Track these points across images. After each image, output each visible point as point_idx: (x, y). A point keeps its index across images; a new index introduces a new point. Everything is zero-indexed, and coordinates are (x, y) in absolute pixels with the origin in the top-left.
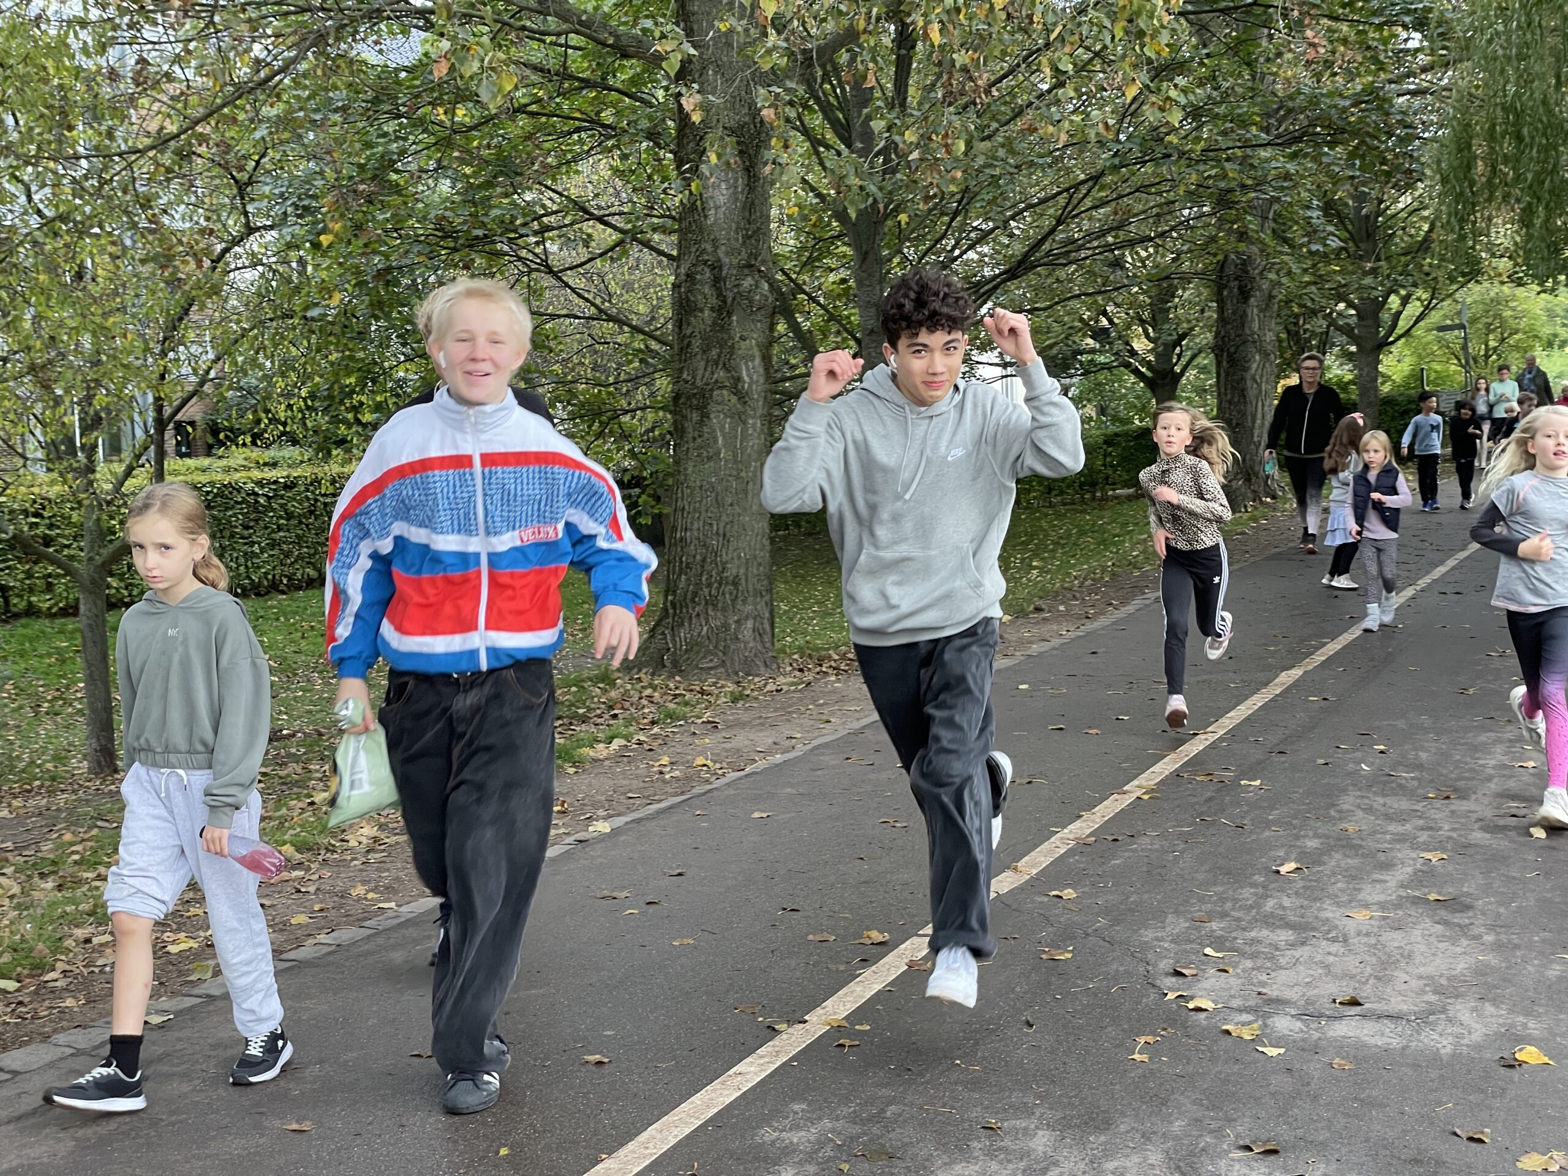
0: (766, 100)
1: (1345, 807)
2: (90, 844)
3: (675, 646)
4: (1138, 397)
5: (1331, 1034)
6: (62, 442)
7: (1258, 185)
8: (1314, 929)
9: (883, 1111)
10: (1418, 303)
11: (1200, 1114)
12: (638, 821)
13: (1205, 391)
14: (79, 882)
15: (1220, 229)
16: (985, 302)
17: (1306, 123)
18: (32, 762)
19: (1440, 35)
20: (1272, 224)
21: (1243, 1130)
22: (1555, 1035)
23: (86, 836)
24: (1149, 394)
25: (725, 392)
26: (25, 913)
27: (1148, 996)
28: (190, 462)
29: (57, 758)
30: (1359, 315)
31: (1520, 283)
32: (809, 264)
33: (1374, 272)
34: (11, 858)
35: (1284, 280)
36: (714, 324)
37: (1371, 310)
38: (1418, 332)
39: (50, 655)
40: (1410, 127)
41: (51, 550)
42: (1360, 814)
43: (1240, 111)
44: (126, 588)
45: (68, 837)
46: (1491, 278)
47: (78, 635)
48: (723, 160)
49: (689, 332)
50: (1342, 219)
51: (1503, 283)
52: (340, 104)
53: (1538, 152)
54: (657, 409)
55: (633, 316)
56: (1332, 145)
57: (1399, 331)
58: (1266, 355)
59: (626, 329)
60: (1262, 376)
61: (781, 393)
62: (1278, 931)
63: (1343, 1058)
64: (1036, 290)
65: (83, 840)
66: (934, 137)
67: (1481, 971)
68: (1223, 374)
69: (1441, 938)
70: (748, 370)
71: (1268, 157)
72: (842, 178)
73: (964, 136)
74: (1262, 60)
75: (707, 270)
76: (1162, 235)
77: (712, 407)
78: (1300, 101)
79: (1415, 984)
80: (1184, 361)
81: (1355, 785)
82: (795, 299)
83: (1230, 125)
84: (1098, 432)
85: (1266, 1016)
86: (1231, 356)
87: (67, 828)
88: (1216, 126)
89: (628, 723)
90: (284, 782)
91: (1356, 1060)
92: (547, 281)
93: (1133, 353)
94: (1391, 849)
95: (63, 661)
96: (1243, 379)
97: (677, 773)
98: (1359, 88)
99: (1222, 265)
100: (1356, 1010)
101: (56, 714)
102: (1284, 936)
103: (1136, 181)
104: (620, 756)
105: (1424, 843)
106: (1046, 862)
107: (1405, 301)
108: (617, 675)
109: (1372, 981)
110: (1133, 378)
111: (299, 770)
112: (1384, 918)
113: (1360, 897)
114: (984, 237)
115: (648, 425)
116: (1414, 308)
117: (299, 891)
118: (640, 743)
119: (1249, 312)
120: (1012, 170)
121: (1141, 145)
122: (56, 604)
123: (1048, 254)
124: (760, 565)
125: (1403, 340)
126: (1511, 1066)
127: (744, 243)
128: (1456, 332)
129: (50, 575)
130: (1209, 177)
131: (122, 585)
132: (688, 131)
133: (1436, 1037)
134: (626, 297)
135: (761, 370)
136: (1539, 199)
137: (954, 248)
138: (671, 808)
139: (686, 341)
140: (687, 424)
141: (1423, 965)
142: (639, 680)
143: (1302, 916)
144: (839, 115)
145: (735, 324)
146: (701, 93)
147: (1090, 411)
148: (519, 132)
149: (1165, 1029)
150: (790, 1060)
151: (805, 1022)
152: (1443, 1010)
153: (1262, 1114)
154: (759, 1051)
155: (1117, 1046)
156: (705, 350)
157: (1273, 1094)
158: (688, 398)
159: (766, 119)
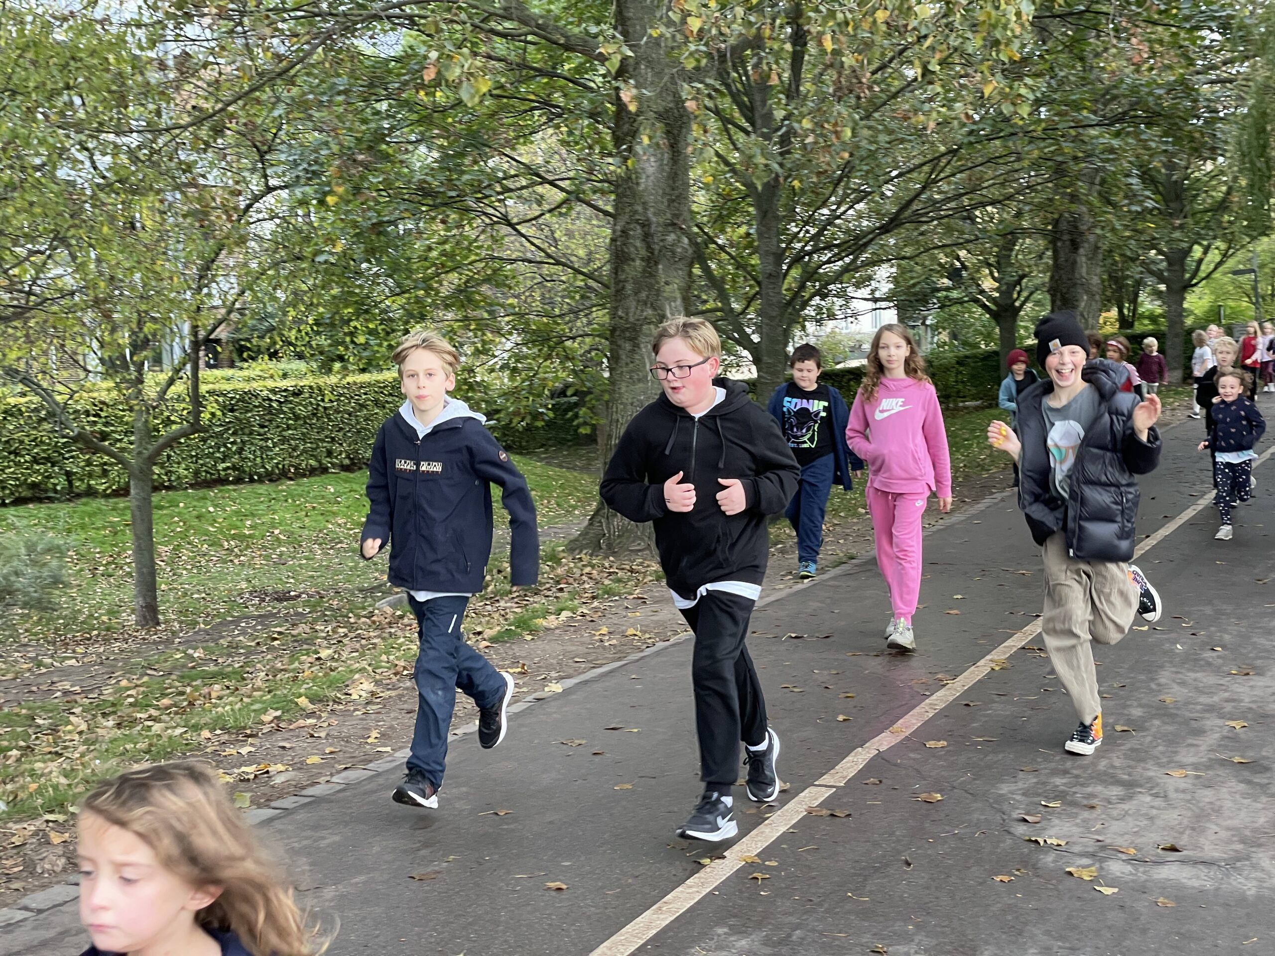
0: (689, 93)
1: (1163, 681)
2: (142, 689)
3: (609, 532)
4: (984, 326)
5: (1156, 876)
6: (117, 359)
7: (1087, 157)
8: (1141, 786)
9: (789, 936)
10: (1216, 251)
11: (1050, 943)
12: (585, 682)
14: (134, 721)
15: (1056, 193)
17: (1128, 107)
18: (91, 616)
19: (1240, 37)
20: (1098, 187)
23: (139, 682)
24: (993, 323)
26: (92, 748)
27: (1004, 841)
28: (217, 373)
29: (111, 613)
30: (1167, 261)
32: (719, 221)
33: (1181, 227)
34: (79, 700)
35: (1109, 234)
36: (644, 271)
37: (1178, 258)
38: (1216, 275)
39: (105, 528)
41: (107, 443)
42: (1176, 688)
43: (1074, 97)
44: (166, 474)
45: (124, 683)
47: (128, 512)
48: (653, 140)
49: (623, 277)
50: (1156, 185)
52: (342, 88)
54: (594, 336)
55: (575, 260)
56: (1149, 125)
57: (1202, 274)
58: (1092, 295)
59: (570, 271)
60: (1089, 313)
62: (1111, 787)
63: (1166, 897)
65: (137, 686)
66: (826, 125)
69: (1245, 795)
70: (671, 309)
71: (1096, 134)
72: (751, 157)
73: (851, 124)
74: (1091, 55)
75: (638, 227)
76: (1009, 198)
77: (641, 339)
78: (1123, 89)
79: (1224, 834)
80: (1023, 297)
81: (1171, 662)
82: (707, 247)
83: (1065, 108)
84: (951, 355)
85: (1102, 860)
86: (1063, 295)
87: (123, 676)
88: (1053, 109)
89: (573, 595)
90: (296, 639)
91: (1178, 899)
92: (505, 230)
93: (982, 292)
94: (1202, 718)
95: (116, 533)
97: (614, 642)
98: (1172, 78)
99: (1057, 221)
100: (1176, 856)
101: (110, 576)
102: (1116, 791)
103: (988, 154)
104: (567, 626)
105: (1229, 713)
106: (918, 724)
107: (1205, 252)
108: (563, 555)
109: (1188, 832)
110: (980, 310)
111: (308, 631)
112: (1198, 777)
113: (1177, 758)
115: (587, 348)
116: (1214, 256)
117: (312, 736)
118: (583, 615)
119: (1078, 259)
120: (887, 146)
121: (992, 125)
122: (110, 487)
123: (913, 214)
125: (1204, 282)
127: (668, 206)
128: (1247, 276)
129: (105, 464)
130: (1049, 152)
131: (163, 471)
132: (624, 115)
133: (1242, 880)
134: (569, 243)
135: (681, 309)
138: (611, 672)
139: (621, 285)
140: (621, 352)
141: (1230, 818)
142: (580, 559)
143: (1129, 775)
144: (746, 99)
145: (661, 271)
146: (636, 87)
147: (944, 336)
148: (485, 110)
149: (1018, 870)
150: (715, 889)
151: (724, 857)
152: (1248, 858)
153: (1101, 944)
154: (688, 882)
155: (981, 884)
156: (636, 293)
157: (1109, 928)
158: (623, 331)
159: (690, 110)
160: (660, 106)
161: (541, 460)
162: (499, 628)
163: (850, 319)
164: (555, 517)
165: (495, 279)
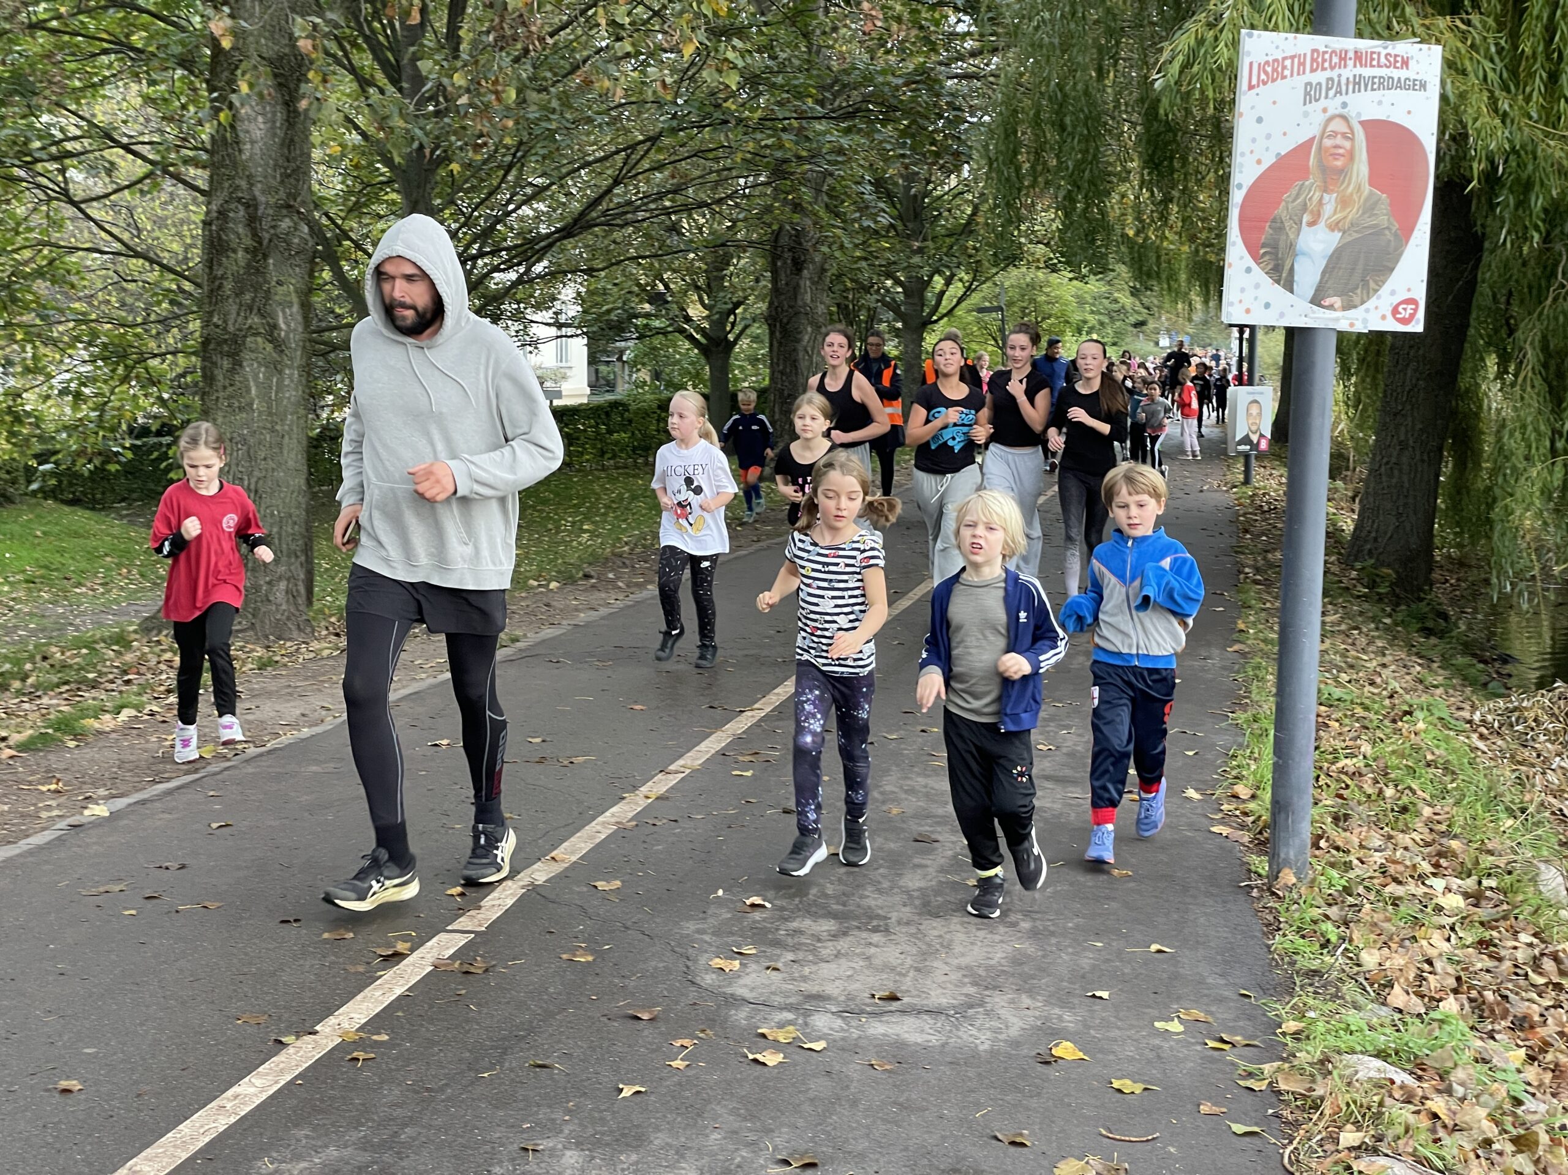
0: (303, 29)
1: (888, 788)
4: (692, 363)
5: (871, 1031)
7: (813, 157)
8: (857, 919)
9: (397, 1134)
10: (960, 285)
11: (736, 1125)
12: (143, 802)
13: (758, 360)
15: (775, 199)
16: (539, 260)
17: (859, 99)
19: (990, 19)
20: (826, 198)
21: (781, 1141)
22: (1090, 1027)
24: (703, 361)
25: (259, 339)
27: (687, 995)
30: (905, 292)
31: (1054, 270)
32: (355, 210)
33: (920, 251)
35: (837, 254)
36: (248, 266)
37: (917, 289)
38: (959, 312)
40: (959, 109)
42: (903, 795)
43: (796, 82)
46: (1029, 262)
48: (256, 90)
49: (220, 273)
50: (890, 196)
51: (1038, 268)
53: (1079, 142)
54: (188, 355)
55: (166, 254)
56: (884, 122)
57: (942, 310)
58: (817, 327)
59: (157, 268)
60: (813, 348)
61: (324, 343)
62: (821, 921)
63: (883, 1058)
64: (592, 250)
66: (483, 83)
67: (1018, 960)
68: (775, 344)
70: (285, 318)
71: (823, 129)
72: (385, 118)
73: (516, 84)
74: (818, 32)
75: (241, 207)
76: (720, 201)
77: (246, 355)
78: (855, 76)
79: (955, 975)
80: (737, 330)
81: (898, 765)
82: (340, 245)
83: (786, 95)
84: (652, 397)
85: (807, 1014)
86: (783, 327)
88: (773, 95)
89: (143, 688)
91: (896, 1059)
92: (69, 211)
93: (688, 319)
96: (795, 350)
98: (911, 67)
99: (777, 235)
100: (895, 1005)
102: (827, 926)
103: (695, 145)
104: (128, 729)
106: (586, 847)
107: (948, 282)
108: (134, 636)
109: (912, 973)
110: (687, 344)
112: (925, 905)
113: (901, 883)
114: (539, 193)
115: (179, 370)
116: (956, 289)
118: (152, 714)
119: (802, 283)
120: (569, 125)
121: (699, 109)
123: (604, 213)
124: (295, 523)
126: (1048, 1063)
127: (282, 182)
128: (994, 315)
130: (766, 146)
132: (222, 58)
133: (974, 1032)
134: (157, 234)
135: (299, 318)
136: (1079, 188)
137: (509, 202)
138: (179, 788)
139: (217, 283)
140: (216, 372)
141: (963, 955)
142: (159, 642)
143: (844, 905)
144: (389, 55)
145: (271, 267)
146: (232, 16)
147: (644, 375)
148: (38, 49)
149: (703, 1031)
150: (296, 1078)
151: (315, 1033)
152: (982, 1004)
153: (801, 1123)
154: (260, 1069)
155: (653, 1051)
156: (238, 294)
157: (812, 1100)
158: (219, 344)
159: (303, 50)
160: (270, 49)
161: (122, 517)
162: (31, 732)
163: (529, 348)
164: (136, 591)
165: (50, 272)
